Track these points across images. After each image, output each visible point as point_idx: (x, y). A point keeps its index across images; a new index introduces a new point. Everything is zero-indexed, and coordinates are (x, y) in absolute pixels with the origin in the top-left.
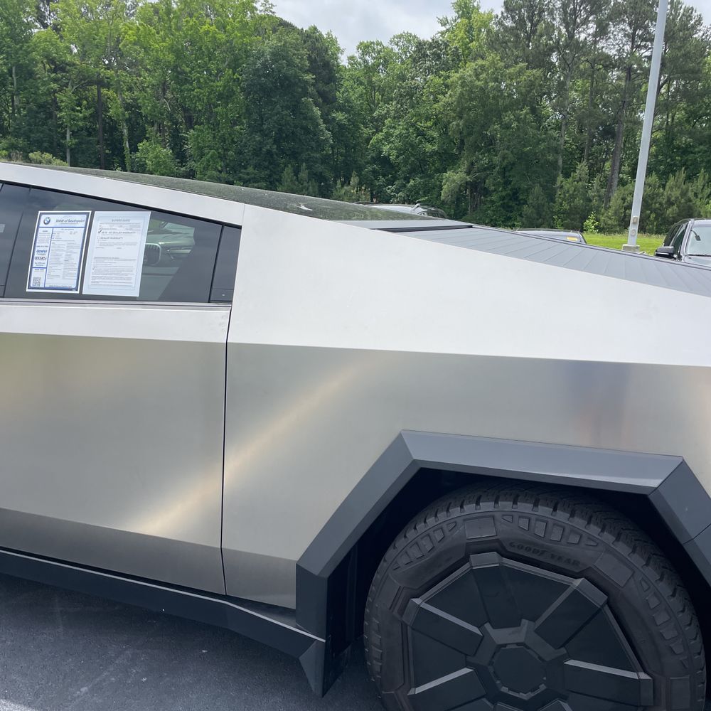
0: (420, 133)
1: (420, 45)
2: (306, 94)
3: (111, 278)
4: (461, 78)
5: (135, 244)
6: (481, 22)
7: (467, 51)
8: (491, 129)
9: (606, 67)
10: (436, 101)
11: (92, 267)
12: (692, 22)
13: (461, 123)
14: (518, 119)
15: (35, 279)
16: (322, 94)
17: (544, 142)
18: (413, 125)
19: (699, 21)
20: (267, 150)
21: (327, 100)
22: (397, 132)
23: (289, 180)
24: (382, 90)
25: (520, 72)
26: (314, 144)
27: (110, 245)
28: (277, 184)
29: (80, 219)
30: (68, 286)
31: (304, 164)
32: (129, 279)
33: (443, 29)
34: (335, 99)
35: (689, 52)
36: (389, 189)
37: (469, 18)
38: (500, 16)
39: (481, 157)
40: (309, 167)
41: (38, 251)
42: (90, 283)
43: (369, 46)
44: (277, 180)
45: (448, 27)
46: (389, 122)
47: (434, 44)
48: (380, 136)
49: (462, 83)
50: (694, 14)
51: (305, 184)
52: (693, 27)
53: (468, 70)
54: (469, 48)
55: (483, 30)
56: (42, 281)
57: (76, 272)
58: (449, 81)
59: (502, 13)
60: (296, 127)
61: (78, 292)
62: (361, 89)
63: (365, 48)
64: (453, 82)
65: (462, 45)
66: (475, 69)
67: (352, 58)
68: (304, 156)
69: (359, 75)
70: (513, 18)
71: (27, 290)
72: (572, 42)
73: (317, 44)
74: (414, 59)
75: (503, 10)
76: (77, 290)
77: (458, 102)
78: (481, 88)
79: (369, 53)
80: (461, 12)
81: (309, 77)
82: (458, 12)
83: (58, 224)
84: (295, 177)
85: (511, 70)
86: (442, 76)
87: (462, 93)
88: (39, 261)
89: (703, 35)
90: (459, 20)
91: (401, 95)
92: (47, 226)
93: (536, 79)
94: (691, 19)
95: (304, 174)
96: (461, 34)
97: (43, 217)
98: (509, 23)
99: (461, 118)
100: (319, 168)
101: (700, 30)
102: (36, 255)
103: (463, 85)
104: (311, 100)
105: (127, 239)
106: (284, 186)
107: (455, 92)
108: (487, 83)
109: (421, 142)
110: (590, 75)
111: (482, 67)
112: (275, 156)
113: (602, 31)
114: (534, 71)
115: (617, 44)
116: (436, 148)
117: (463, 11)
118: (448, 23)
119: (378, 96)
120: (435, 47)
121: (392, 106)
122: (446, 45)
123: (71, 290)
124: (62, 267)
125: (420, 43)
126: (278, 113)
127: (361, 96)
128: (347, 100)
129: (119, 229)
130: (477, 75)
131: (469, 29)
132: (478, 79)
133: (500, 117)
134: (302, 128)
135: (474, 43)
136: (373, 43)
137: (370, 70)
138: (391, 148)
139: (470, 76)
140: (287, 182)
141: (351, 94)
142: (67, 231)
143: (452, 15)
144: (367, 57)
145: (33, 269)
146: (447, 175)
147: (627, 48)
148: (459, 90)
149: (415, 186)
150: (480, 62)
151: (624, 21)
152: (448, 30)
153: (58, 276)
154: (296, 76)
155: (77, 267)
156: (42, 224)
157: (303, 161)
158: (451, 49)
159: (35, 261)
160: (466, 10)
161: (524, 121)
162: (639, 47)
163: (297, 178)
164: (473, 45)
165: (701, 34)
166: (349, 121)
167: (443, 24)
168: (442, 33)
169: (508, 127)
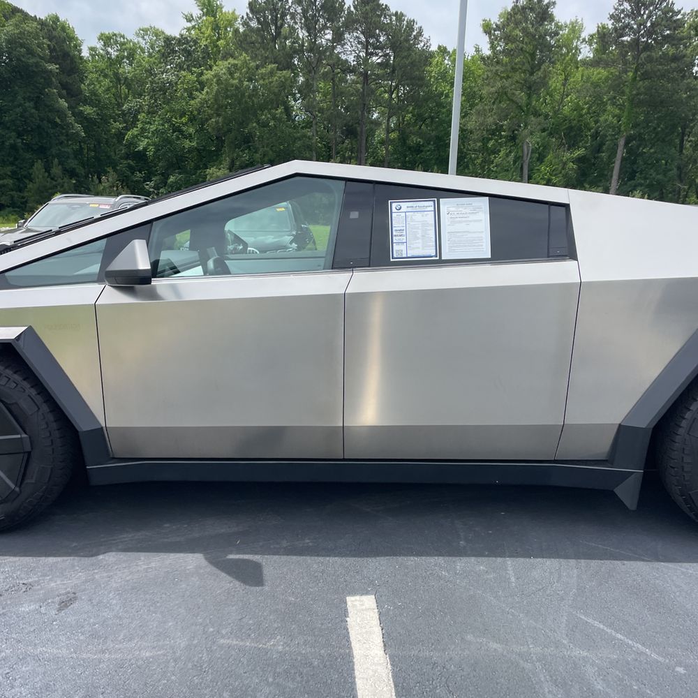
0: (177, 129)
1: (168, 40)
2: (49, 84)
3: (465, 246)
4: (215, 76)
5: (480, 221)
6: (227, 20)
7: (215, 49)
8: (250, 126)
9: (343, 71)
10: (191, 97)
11: (447, 239)
12: (414, 33)
13: (221, 120)
14: (274, 118)
15: (397, 251)
16: (64, 86)
17: (300, 140)
18: (169, 121)
19: (420, 33)
20: (11, 144)
21: (72, 93)
22: (153, 128)
23: (40, 176)
24: (128, 85)
25: (272, 73)
26: (63, 138)
27: (460, 222)
28: (27, 181)
29: (428, 205)
30: (428, 254)
31: (56, 160)
32: (482, 246)
33: (189, 25)
34: (80, 92)
35: (414, 61)
36: (147, 185)
37: (214, 16)
38: (245, 17)
39: (241, 153)
40: (60, 163)
41: (396, 230)
42: (447, 251)
43: (111, 38)
44: (25, 177)
45: (193, 23)
46: (144, 117)
47: (182, 40)
48: (135, 131)
49: (218, 80)
50: (416, 26)
51: (60, 180)
52: (416, 38)
53: (221, 67)
54: (217, 46)
55: (229, 29)
56: (404, 252)
57: (434, 244)
58: (204, 78)
59: (247, 14)
60: (42, 120)
61: (438, 258)
62: (106, 82)
63: (107, 40)
64: (207, 80)
65: (210, 43)
66: (229, 68)
67: (92, 49)
68: (54, 151)
69: (104, 67)
70: (258, 20)
71: (392, 260)
72: (314, 47)
73: (54, 32)
74: (163, 55)
75: (248, 11)
76: (436, 257)
77: (216, 100)
78: (237, 88)
79: (112, 45)
80: (205, 10)
81: (53, 67)
82: (202, 10)
83: (410, 209)
84: (47, 174)
85: (263, 71)
86: (195, 72)
87: (218, 92)
88: (397, 238)
89: (424, 45)
90: (204, 18)
91: (154, 91)
92: (400, 211)
93: (286, 80)
94: (414, 31)
95: (56, 170)
96: (209, 32)
97: (394, 205)
98: (254, 24)
99: (219, 115)
100: (72, 163)
101: (421, 41)
102: (394, 233)
103: (219, 82)
104: (55, 90)
105: (472, 217)
106: (35, 183)
107: (212, 90)
108: (241, 82)
109: (178, 138)
110: (331, 77)
111: (235, 66)
112: (21, 151)
113: (338, 38)
114: (284, 72)
115: (354, 51)
116: (194, 144)
117: (207, 9)
118: (193, 19)
119: (124, 89)
120: (184, 44)
121: (145, 101)
122: (195, 42)
123: (431, 257)
124: (420, 241)
125: (168, 39)
126: (20, 105)
127: (108, 89)
128: (94, 93)
129: (464, 211)
130: (231, 74)
131: (216, 28)
132: (234, 79)
133: (255, 115)
134: (49, 121)
135: (222, 41)
136: (115, 35)
137: (114, 63)
138: (148, 144)
139: (225, 74)
140: (38, 178)
141: (97, 87)
142: (419, 215)
143: (196, 12)
144: (109, 49)
145: (394, 244)
146: (211, 171)
147: (363, 54)
148: (216, 88)
149: (176, 182)
150: (231, 60)
151: (357, 29)
152: (194, 27)
153: (419, 248)
154: (37, 65)
155: (434, 240)
156: (394, 210)
157: (54, 157)
158: (200, 46)
159: (394, 238)
160: (210, 8)
161: (280, 120)
162: (372, 54)
163: (50, 174)
164: (221, 43)
165: (422, 44)
166: (98, 114)
167: (189, 20)
168: (188, 30)
169: (265, 125)
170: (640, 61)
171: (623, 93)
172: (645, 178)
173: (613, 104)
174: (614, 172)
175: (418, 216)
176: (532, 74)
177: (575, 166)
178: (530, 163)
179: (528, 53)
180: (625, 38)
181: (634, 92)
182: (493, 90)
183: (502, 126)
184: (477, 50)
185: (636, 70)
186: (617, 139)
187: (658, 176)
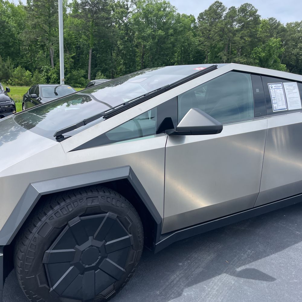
3: (294, 104)
5: (296, 92)
11: (289, 101)
15: (275, 107)
27: (291, 93)
29: (280, 85)
30: (284, 108)
32: (298, 103)
41: (273, 97)
42: (290, 106)
56: (277, 108)
57: (285, 103)
61: (287, 110)
71: (274, 111)
83: (275, 88)
92: (272, 88)
97: (270, 86)
102: (273, 99)
105: (294, 91)
123: (285, 109)
124: (281, 102)
129: (291, 88)
145: (273, 104)
153: (281, 105)
156: (270, 88)
159: (273, 101)
170: (94, 18)
171: (88, 31)
172: (101, 67)
173: (85, 35)
174: (89, 64)
175: (278, 91)
176: (50, 17)
177: (73, 60)
178: (54, 58)
179: (47, 8)
180: (87, 7)
181: (93, 31)
182: (33, 23)
183: (37, 40)
184: (20, 3)
185: (93, 21)
186: (88, 50)
187: (106, 66)
